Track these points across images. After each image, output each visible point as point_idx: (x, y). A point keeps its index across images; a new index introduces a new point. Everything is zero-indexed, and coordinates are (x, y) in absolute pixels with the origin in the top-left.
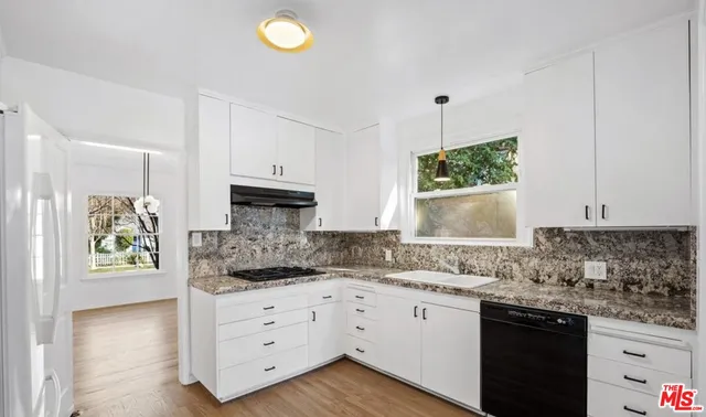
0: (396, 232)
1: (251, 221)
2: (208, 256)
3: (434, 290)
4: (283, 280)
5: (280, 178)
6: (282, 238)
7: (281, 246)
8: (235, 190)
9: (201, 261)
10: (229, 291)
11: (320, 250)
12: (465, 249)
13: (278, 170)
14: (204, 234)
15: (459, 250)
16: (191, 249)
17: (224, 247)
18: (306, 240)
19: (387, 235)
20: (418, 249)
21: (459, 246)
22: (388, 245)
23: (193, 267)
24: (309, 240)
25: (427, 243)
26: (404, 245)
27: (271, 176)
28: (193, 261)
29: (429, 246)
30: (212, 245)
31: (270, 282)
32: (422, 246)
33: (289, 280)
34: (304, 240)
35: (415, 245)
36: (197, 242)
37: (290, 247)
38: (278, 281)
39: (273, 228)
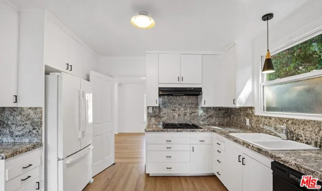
0: (251, 108)
1: (173, 102)
2: (155, 116)
3: (247, 147)
4: (176, 130)
5: (182, 82)
6: (188, 110)
7: (188, 114)
8: (160, 89)
9: (152, 118)
10: (151, 131)
11: (211, 116)
12: (294, 122)
13: (181, 79)
14: (153, 107)
15: (290, 122)
16: (148, 113)
17: (161, 113)
18: (202, 112)
19: (247, 110)
20: (263, 119)
21: (289, 119)
22: (247, 115)
23: (149, 120)
24: (204, 111)
25: (269, 115)
26: (256, 116)
27: (178, 82)
28: (149, 118)
29: (270, 118)
30: (156, 112)
31: (169, 130)
32: (266, 117)
33: (179, 130)
34: (201, 112)
35: (262, 117)
36: (151, 111)
37: (193, 114)
38: (173, 130)
39: (183, 105)
